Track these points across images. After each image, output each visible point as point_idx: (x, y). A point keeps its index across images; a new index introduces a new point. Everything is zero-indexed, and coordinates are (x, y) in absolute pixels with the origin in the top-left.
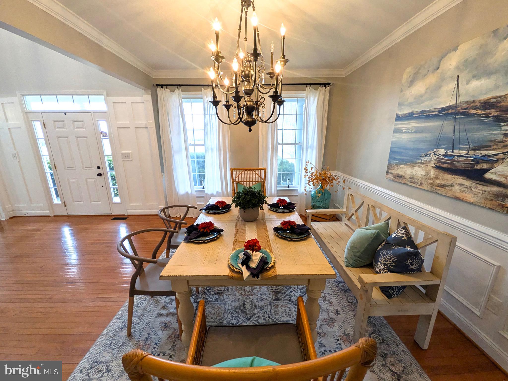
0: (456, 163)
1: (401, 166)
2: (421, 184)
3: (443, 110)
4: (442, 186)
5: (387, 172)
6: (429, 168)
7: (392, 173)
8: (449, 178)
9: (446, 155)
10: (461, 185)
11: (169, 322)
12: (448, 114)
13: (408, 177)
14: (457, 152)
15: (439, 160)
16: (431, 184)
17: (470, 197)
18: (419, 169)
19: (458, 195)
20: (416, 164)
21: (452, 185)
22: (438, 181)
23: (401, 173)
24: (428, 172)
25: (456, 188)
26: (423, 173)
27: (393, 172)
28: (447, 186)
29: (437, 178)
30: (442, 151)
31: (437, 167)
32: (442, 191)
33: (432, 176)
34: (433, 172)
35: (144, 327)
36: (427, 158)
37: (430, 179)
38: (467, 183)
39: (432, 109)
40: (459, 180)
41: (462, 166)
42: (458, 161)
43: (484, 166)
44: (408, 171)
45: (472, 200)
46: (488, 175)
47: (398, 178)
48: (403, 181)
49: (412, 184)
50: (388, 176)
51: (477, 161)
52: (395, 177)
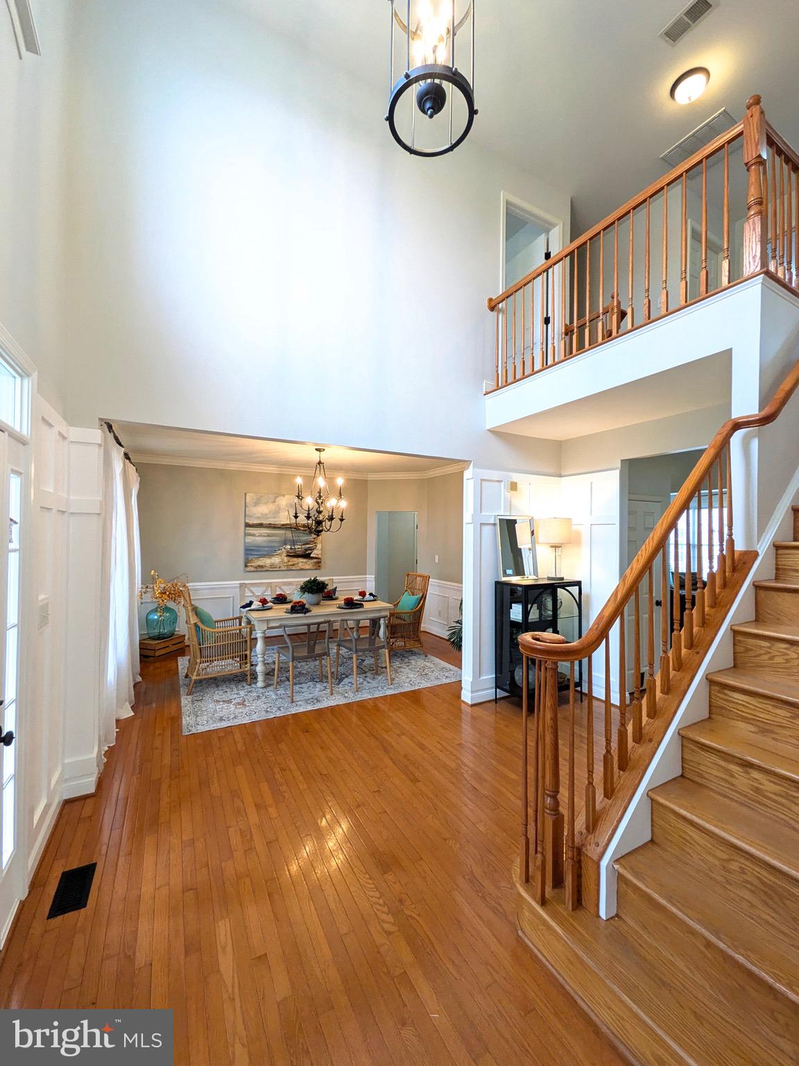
3: (283, 525)
4: (293, 565)
5: (246, 566)
6: (283, 557)
7: (252, 566)
8: (295, 560)
9: (291, 549)
12: (287, 527)
13: (268, 565)
14: (296, 547)
15: (288, 552)
17: (307, 567)
19: (302, 567)
20: (273, 556)
21: (298, 563)
23: (261, 564)
24: (283, 559)
25: (300, 564)
26: (280, 560)
27: (253, 564)
29: (289, 561)
30: (289, 547)
31: (288, 556)
32: (294, 568)
34: (286, 559)
38: (304, 560)
39: (277, 523)
40: (301, 560)
41: (300, 553)
42: (298, 551)
43: (310, 552)
44: (267, 561)
45: (308, 567)
46: (312, 555)
47: (260, 568)
48: (265, 569)
49: (273, 569)
50: (248, 569)
51: (306, 550)
52: (256, 568)
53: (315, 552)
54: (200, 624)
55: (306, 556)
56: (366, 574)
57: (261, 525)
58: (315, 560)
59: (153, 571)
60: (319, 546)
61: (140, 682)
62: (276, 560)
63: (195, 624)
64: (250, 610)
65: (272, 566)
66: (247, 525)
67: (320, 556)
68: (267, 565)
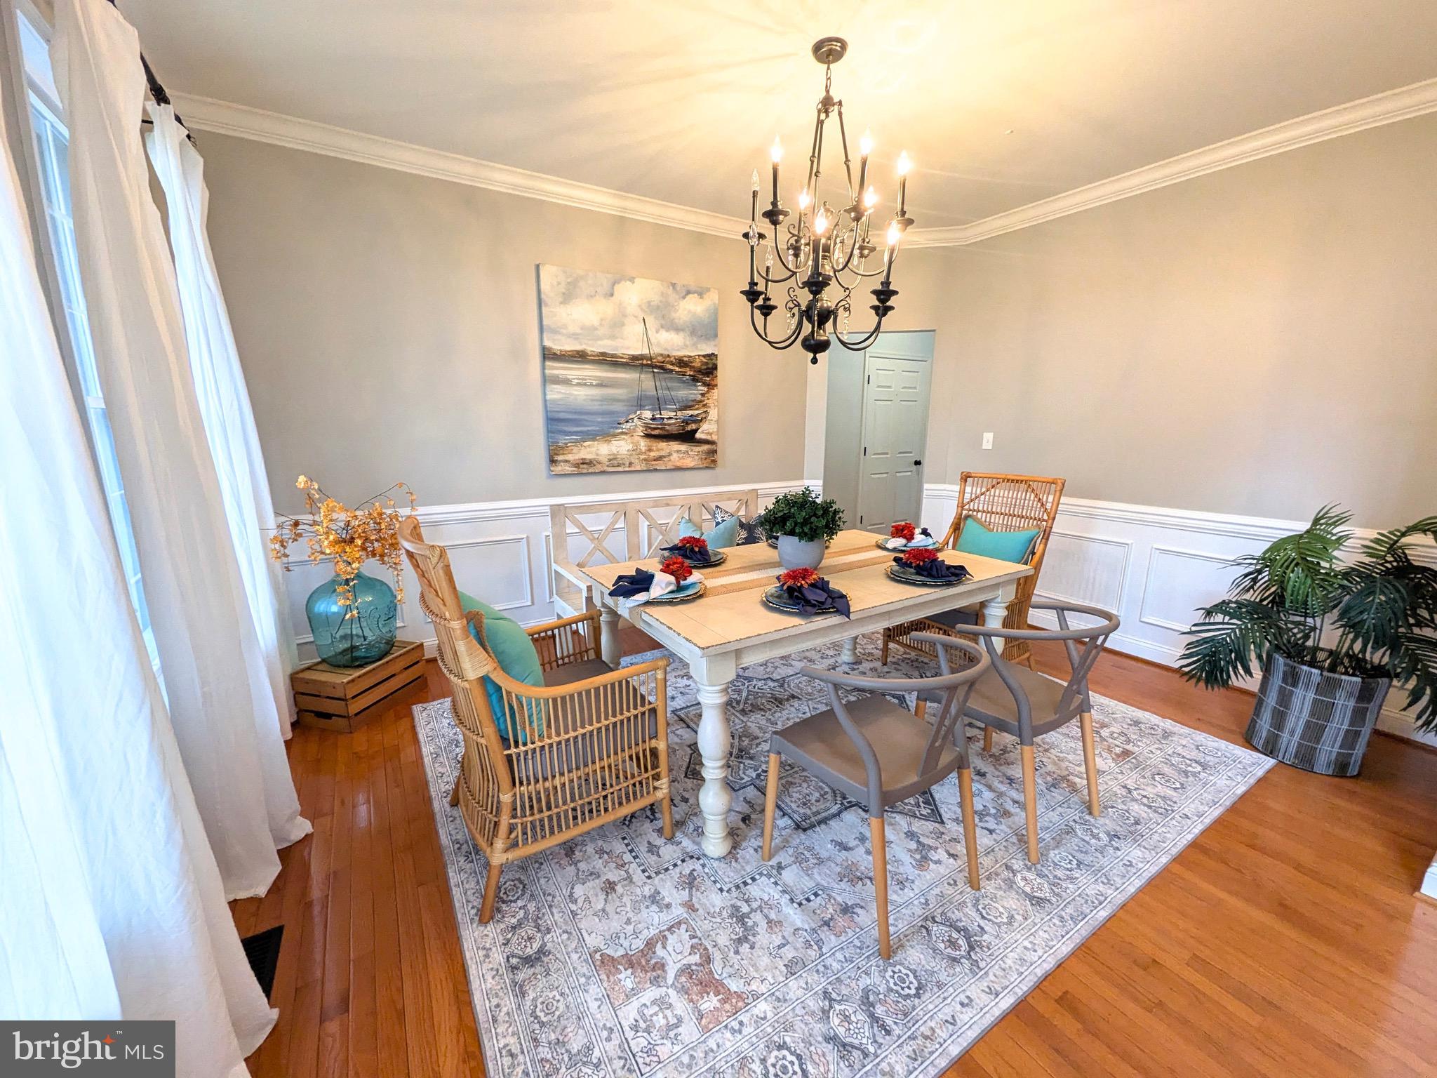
0: (667, 427)
1: (585, 444)
2: (631, 464)
3: (635, 358)
4: (659, 458)
5: (553, 461)
6: (637, 438)
7: (566, 461)
8: (664, 447)
9: (654, 419)
10: (678, 451)
11: (1002, 782)
12: (642, 365)
13: (605, 460)
14: (665, 414)
15: (647, 427)
16: (645, 460)
17: (690, 463)
18: (622, 443)
19: (679, 464)
20: (614, 435)
21: (670, 455)
22: (652, 454)
23: (589, 457)
24: (636, 445)
25: (675, 456)
26: (630, 447)
27: (569, 457)
28: (665, 457)
29: (650, 450)
30: (647, 414)
31: (648, 436)
32: (660, 465)
33: (643, 449)
34: (643, 444)
35: (1060, 806)
36: (629, 424)
37: (641, 453)
38: (683, 447)
39: (619, 353)
40: (675, 446)
41: (674, 430)
42: (669, 425)
43: (693, 426)
44: (600, 450)
45: (692, 464)
46: (698, 435)
47: (585, 467)
48: (598, 468)
49: (615, 468)
50: (558, 469)
51: (686, 422)
52: (577, 465)
53: (705, 427)
54: (499, 678)
55: (687, 437)
56: (803, 479)
57: (580, 357)
58: (706, 447)
59: (302, 479)
60: (713, 413)
61: (308, 837)
62: (621, 447)
63: (484, 680)
64: (648, 603)
65: (614, 460)
66: (548, 355)
67: (715, 438)
68: (601, 458)
